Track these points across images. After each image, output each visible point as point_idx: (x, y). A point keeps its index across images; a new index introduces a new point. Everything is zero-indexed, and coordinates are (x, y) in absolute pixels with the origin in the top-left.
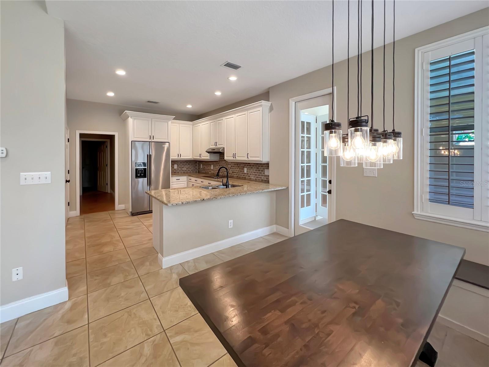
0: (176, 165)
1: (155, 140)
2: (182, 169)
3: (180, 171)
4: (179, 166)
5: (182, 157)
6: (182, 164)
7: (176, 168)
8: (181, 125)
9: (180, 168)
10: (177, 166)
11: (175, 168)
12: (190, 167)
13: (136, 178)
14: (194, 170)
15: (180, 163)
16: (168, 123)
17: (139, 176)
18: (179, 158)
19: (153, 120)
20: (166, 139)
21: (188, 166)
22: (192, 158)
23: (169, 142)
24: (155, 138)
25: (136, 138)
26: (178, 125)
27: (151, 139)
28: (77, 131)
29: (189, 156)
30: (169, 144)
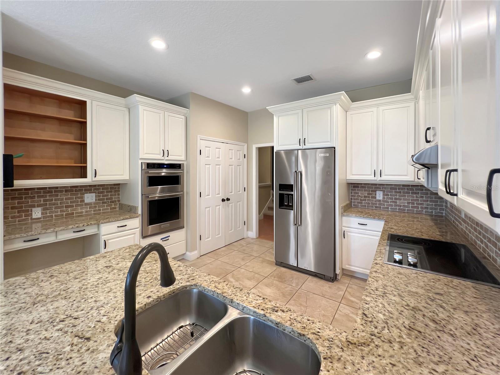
0: (382, 192)
2: (396, 202)
3: (392, 205)
4: (387, 195)
5: (384, 178)
6: (396, 192)
7: (381, 198)
8: (381, 108)
9: (392, 199)
11: (378, 198)
12: (418, 200)
13: (279, 208)
15: (391, 188)
16: (332, 109)
17: (286, 206)
19: (305, 111)
20: (328, 142)
21: (414, 197)
22: (413, 179)
23: (334, 146)
24: (308, 141)
25: (281, 145)
26: (375, 109)
27: (301, 144)
28: (253, 145)
29: (406, 174)
30: (335, 151)
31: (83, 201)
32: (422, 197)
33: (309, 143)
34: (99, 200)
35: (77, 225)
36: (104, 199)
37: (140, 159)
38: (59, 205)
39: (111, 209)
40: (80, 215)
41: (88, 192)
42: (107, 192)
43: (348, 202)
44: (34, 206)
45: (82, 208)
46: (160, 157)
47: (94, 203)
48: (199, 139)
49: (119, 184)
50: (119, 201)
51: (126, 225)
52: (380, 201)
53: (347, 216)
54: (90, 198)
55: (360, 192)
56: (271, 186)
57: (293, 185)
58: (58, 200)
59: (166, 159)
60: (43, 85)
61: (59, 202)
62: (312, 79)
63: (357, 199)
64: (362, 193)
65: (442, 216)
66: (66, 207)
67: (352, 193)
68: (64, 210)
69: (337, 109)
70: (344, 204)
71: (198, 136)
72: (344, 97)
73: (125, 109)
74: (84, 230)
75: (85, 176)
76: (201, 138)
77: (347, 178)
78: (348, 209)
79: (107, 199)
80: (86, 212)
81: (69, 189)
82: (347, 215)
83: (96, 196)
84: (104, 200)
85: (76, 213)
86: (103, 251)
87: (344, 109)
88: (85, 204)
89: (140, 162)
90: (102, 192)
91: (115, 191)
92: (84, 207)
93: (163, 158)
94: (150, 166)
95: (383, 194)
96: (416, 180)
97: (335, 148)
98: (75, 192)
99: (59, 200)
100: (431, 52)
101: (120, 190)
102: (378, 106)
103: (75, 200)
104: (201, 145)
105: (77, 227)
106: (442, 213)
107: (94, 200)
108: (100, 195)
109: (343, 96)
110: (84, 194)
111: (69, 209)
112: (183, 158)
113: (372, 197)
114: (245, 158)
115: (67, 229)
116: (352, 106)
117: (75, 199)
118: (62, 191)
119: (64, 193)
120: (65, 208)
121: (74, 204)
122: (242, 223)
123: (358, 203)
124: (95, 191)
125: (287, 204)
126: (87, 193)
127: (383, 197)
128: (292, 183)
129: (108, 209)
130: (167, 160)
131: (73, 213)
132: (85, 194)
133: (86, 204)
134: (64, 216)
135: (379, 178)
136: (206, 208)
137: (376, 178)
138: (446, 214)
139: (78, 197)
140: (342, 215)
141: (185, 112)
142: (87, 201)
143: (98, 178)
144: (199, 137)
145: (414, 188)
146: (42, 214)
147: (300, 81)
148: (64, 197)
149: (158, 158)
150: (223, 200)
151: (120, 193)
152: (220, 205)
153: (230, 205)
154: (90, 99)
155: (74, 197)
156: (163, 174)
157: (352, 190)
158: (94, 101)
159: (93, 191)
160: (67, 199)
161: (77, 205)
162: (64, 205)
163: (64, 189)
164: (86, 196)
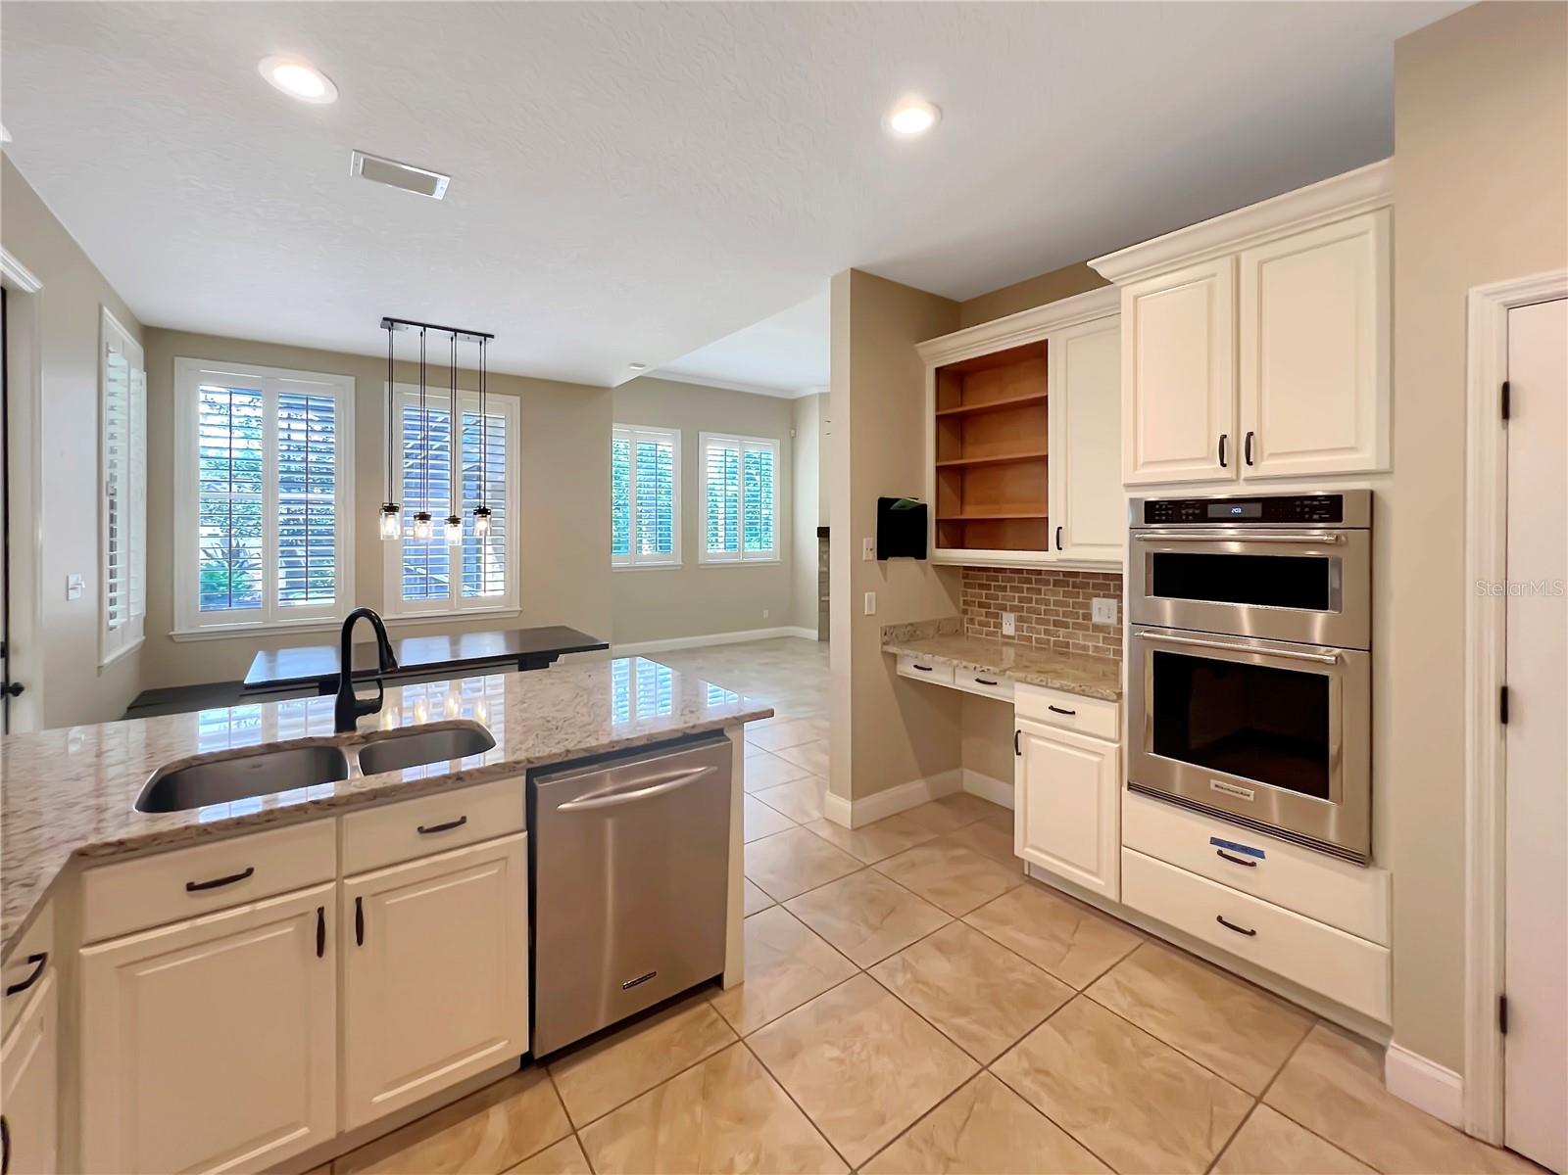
31: (1088, 617)
37: (1124, 486)
38: (1043, 616)
40: (1084, 654)
41: (1102, 593)
44: (1005, 609)
45: (1087, 635)
47: (1115, 630)
51: (1074, 714)
54: (1104, 611)
58: (1042, 602)
61: (1043, 608)
66: (1056, 624)
68: (1051, 630)
74: (995, 684)
80: (1097, 648)
81: (1061, 578)
85: (1075, 646)
88: (1093, 625)
89: (1126, 497)
92: (1092, 636)
93: (1224, 473)
94: (1156, 512)
98: (1073, 587)
99: (1042, 604)
103: (1071, 609)
107: (1114, 621)
110: (1090, 597)
111: (1061, 631)
117: (1073, 607)
118: (1047, 582)
119: (1051, 586)
120: (1054, 625)
121: (1071, 621)
124: (1114, 592)
126: (1098, 596)
130: (1249, 480)
131: (1067, 646)
132: (1093, 599)
133: (1097, 628)
134: (1051, 646)
139: (1077, 603)
142: (1096, 619)
146: (1017, 629)
148: (1052, 599)
155: (1070, 602)
156: (1234, 548)
159: (1112, 592)
160: (1056, 603)
161: (1077, 626)
162: (1052, 618)
163: (1051, 578)
164: (1096, 602)
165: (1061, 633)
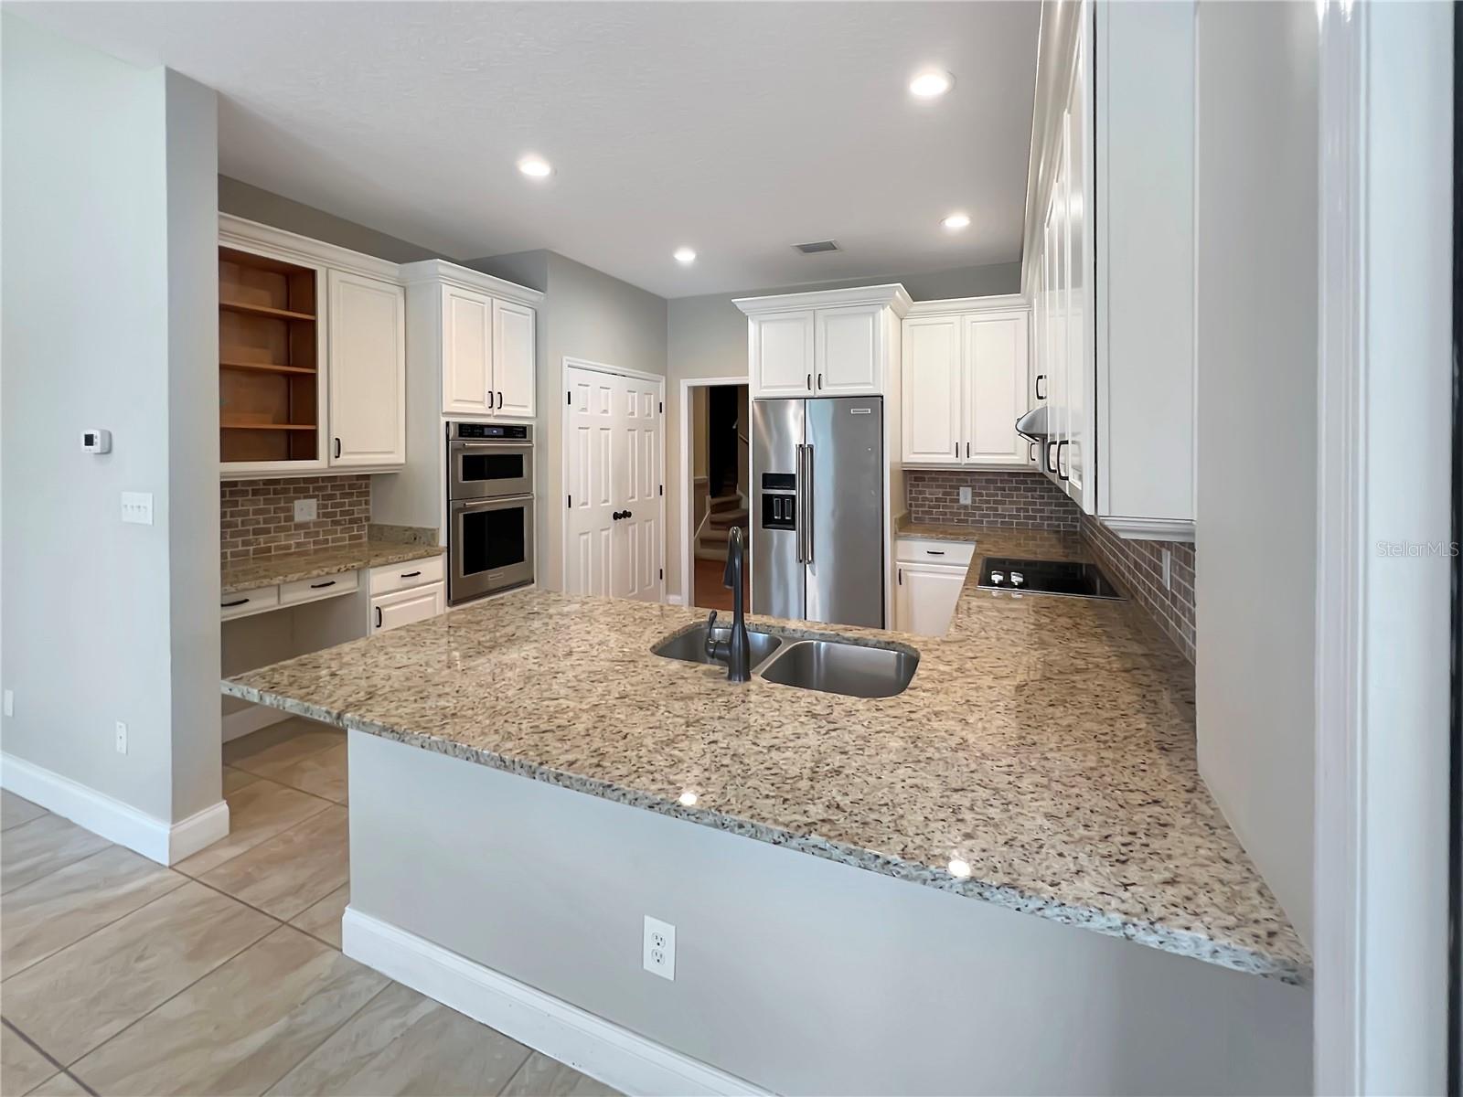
0: (970, 489)
1: (826, 391)
2: (996, 509)
3: (988, 516)
4: (981, 494)
5: (974, 459)
6: (996, 488)
7: (969, 502)
8: (969, 318)
9: (988, 502)
10: (974, 495)
11: (962, 501)
12: (1035, 503)
13: (764, 527)
14: (1058, 519)
15: (988, 481)
16: (877, 315)
17: (777, 522)
18: (963, 460)
19: (820, 314)
20: (869, 384)
21: (1028, 497)
22: (1025, 463)
23: (882, 393)
24: (827, 381)
25: (765, 387)
26: (955, 319)
27: (812, 387)
28: (682, 381)
29: (1013, 451)
30: (882, 402)
31: (291, 518)
32: (1042, 497)
33: (828, 385)
34: (325, 515)
35: (326, 570)
36: (334, 514)
37: (443, 413)
38: (240, 528)
39: (351, 538)
40: (286, 553)
41: (302, 495)
42: (344, 495)
43: (904, 512)
45: (289, 535)
46: (483, 409)
47: (316, 524)
48: (565, 365)
49: (367, 477)
50: (368, 519)
51: (419, 573)
52: (966, 507)
53: (906, 538)
54: (306, 510)
55: (927, 490)
56: (707, 483)
57: (794, 475)
58: (240, 514)
59: (495, 414)
60: (255, 239)
61: (240, 519)
62: (835, 249)
63: (923, 506)
64: (932, 493)
65: (1075, 533)
66: (256, 532)
67: (911, 492)
68: (250, 540)
69: (886, 316)
70: (898, 516)
71: (565, 358)
72: (901, 294)
73: (396, 289)
74: (333, 583)
75: (313, 455)
76: (571, 363)
77: (904, 461)
78: (907, 524)
79: (343, 513)
80: (298, 545)
81: (262, 487)
82: (905, 536)
83: (318, 505)
84: (336, 516)
85: (277, 548)
86: (375, 632)
87: (896, 313)
88: (295, 525)
89: (443, 420)
90: (331, 497)
91: (360, 494)
92: (293, 534)
93: (489, 412)
94: (466, 430)
95: (973, 493)
96: (1031, 462)
97: (882, 397)
98: (274, 494)
99: (239, 516)
100: (1046, 230)
101: (368, 492)
102: (962, 312)
103: (272, 515)
104: (571, 380)
105: (327, 573)
106: (1075, 527)
107: (314, 517)
108: (326, 502)
109: (899, 291)
110: (291, 500)
111: (262, 538)
112: (529, 411)
113: (952, 501)
114: (661, 411)
115: (308, 578)
116: (912, 309)
117: (275, 513)
118: (245, 493)
119: (250, 497)
120: (254, 534)
121: (272, 526)
122: (654, 574)
123: (926, 513)
124: (317, 493)
125: (780, 518)
126: (299, 498)
127: (972, 500)
128: (793, 469)
129: (343, 539)
130: (497, 417)
131: (269, 550)
132: (296, 502)
133: (299, 526)
134: (252, 556)
135: (966, 461)
136: (581, 534)
137: (958, 461)
138: (1081, 528)
139: (279, 508)
140: (896, 537)
141: (534, 298)
142: (299, 518)
143: (345, 459)
144: (567, 360)
145: (1029, 480)
147: (807, 249)
148: (251, 508)
149: (479, 412)
150: (616, 516)
151: (371, 498)
152: (608, 529)
153: (630, 528)
154: (324, 264)
155: (272, 506)
157: (912, 485)
158: (333, 271)
159: (311, 493)
160: (256, 512)
161: (278, 529)
162: (251, 528)
163: (250, 489)
164: (298, 504)
165: (262, 540)
